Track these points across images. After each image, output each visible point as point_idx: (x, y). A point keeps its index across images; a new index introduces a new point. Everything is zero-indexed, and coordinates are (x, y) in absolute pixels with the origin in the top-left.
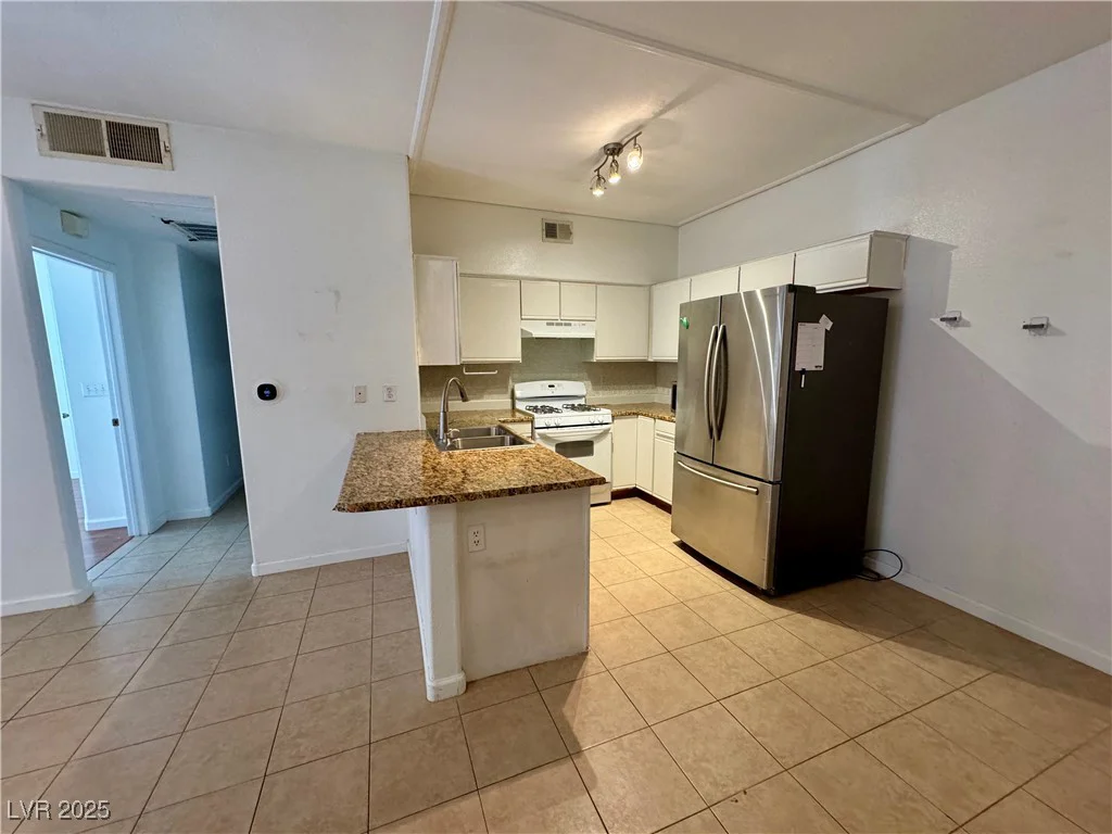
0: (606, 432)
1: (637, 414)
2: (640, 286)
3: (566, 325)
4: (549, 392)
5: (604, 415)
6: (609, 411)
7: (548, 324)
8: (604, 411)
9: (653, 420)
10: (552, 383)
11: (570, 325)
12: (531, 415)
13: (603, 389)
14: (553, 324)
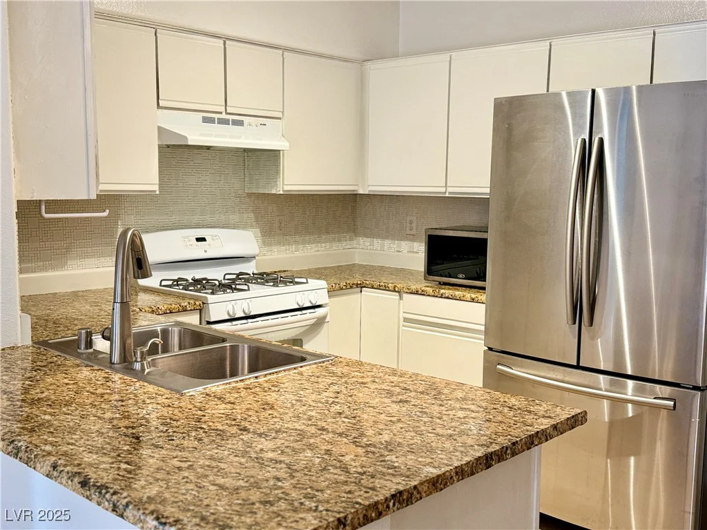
0: (321, 322)
1: (361, 286)
2: (346, 60)
3: (236, 123)
4: (199, 251)
5: (315, 291)
6: (323, 284)
7: (206, 120)
8: (314, 283)
9: (395, 296)
10: (201, 233)
11: (240, 123)
12: (196, 299)
13: (279, 243)
14: (211, 121)
